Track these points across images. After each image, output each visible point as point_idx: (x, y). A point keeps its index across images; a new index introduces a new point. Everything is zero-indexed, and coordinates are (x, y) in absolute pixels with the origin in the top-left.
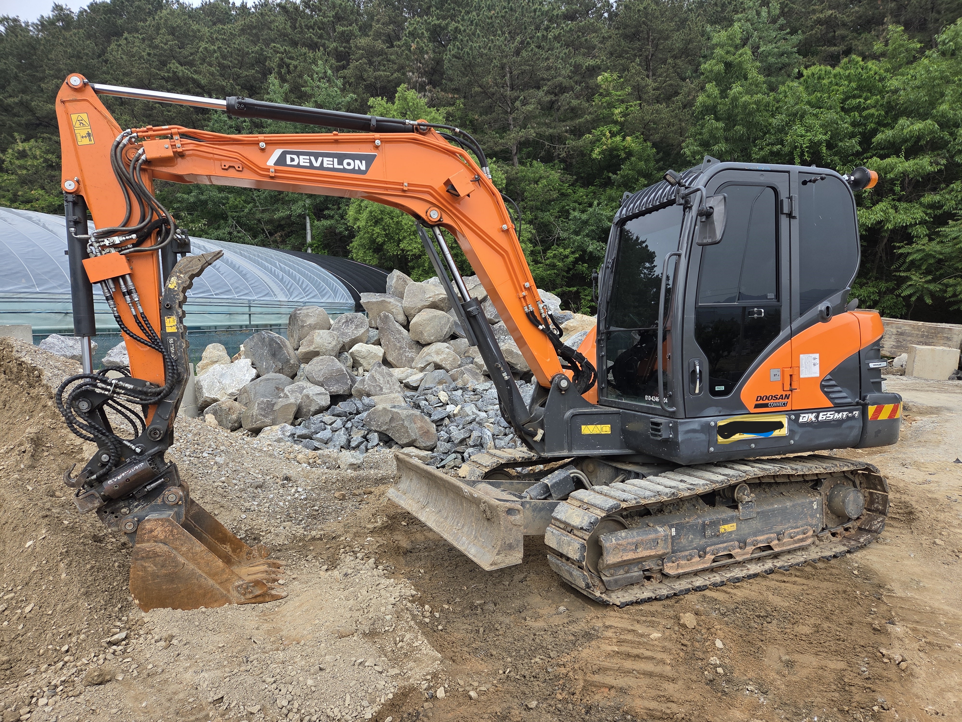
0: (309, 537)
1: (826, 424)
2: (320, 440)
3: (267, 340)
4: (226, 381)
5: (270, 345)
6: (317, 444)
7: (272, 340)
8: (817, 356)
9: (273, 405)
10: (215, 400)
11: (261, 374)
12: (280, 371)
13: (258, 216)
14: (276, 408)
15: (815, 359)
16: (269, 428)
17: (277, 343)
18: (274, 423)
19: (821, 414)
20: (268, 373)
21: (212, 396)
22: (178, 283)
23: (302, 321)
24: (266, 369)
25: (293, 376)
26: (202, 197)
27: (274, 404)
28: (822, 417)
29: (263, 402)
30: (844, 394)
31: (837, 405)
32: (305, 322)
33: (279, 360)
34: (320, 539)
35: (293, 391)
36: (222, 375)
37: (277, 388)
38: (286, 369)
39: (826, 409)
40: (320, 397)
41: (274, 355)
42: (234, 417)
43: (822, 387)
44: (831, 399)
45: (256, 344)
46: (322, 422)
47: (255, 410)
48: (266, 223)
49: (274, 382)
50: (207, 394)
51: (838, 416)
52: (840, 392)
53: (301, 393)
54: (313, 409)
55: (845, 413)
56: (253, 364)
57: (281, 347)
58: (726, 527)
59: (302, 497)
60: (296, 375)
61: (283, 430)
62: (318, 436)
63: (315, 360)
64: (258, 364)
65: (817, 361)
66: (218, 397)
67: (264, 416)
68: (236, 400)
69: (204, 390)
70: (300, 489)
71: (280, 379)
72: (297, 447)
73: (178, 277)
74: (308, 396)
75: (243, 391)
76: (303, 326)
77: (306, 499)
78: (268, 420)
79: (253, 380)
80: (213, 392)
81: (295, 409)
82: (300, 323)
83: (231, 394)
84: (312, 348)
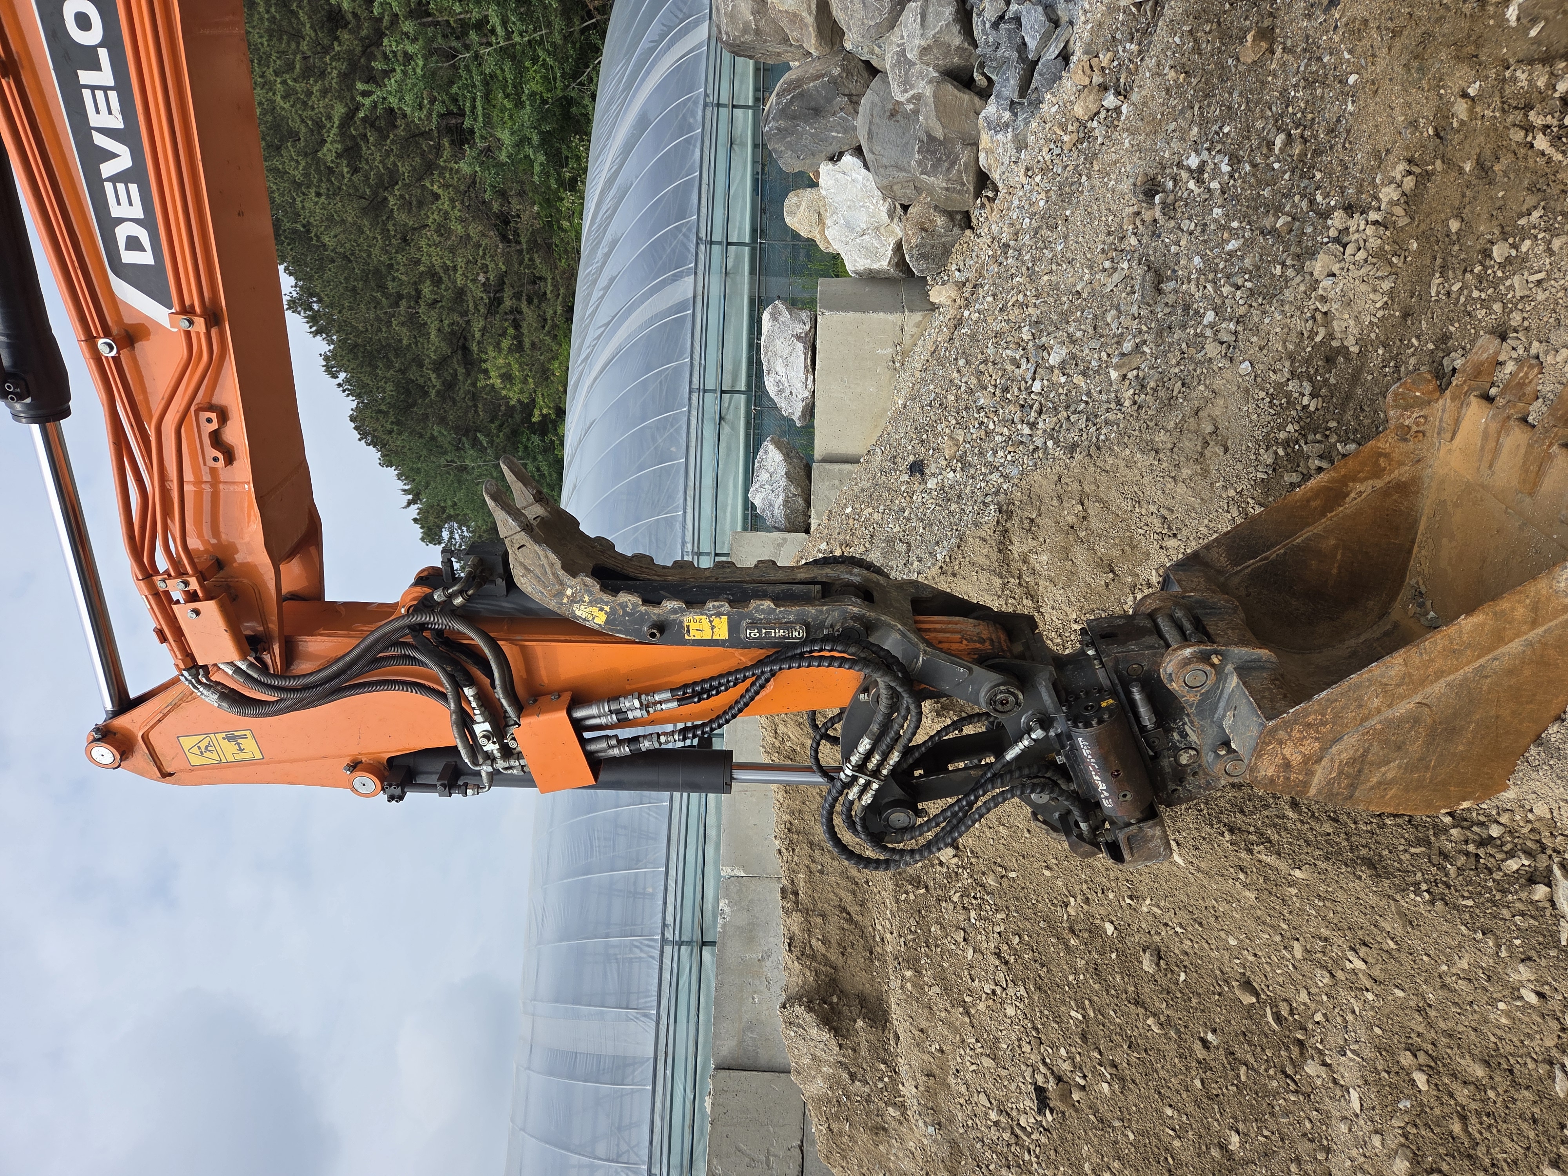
0: (1399, 211)
2: (1046, 39)
3: (782, 123)
4: (862, 221)
5: (794, 118)
6: (1053, 51)
7: (783, 113)
9: (931, 138)
10: (899, 247)
11: (855, 144)
12: (854, 101)
13: (558, 38)
14: (939, 133)
16: (982, 156)
17: (791, 102)
18: (974, 144)
20: (855, 128)
21: (890, 253)
22: (591, 603)
23: (745, 31)
24: (845, 131)
25: (872, 71)
26: (536, 139)
27: (929, 136)
29: (919, 163)
32: (746, 25)
33: (829, 101)
34: (1424, 178)
35: (906, 84)
36: (849, 227)
37: (893, 114)
38: (852, 87)
40: (930, 17)
41: (818, 112)
42: (940, 221)
45: (790, 146)
46: (995, 25)
47: (938, 182)
48: (569, 22)
49: (877, 120)
50: (883, 263)
53: (912, 64)
54: (957, 40)
56: (831, 159)
57: (801, 95)
59: (1225, 168)
60: (867, 63)
61: (998, 127)
62: (1032, 44)
63: (837, 13)
64: (834, 148)
66: (892, 241)
67: (953, 164)
68: (905, 208)
69: (875, 266)
70: (1193, 162)
71: (873, 105)
72: (1049, 108)
73: (573, 600)
74: (925, 51)
75: (887, 191)
76: (758, 32)
77: (1235, 160)
78: (965, 157)
79: (866, 166)
80: (882, 250)
81: (949, 88)
82: (748, 38)
83: (891, 214)
84: (810, 20)
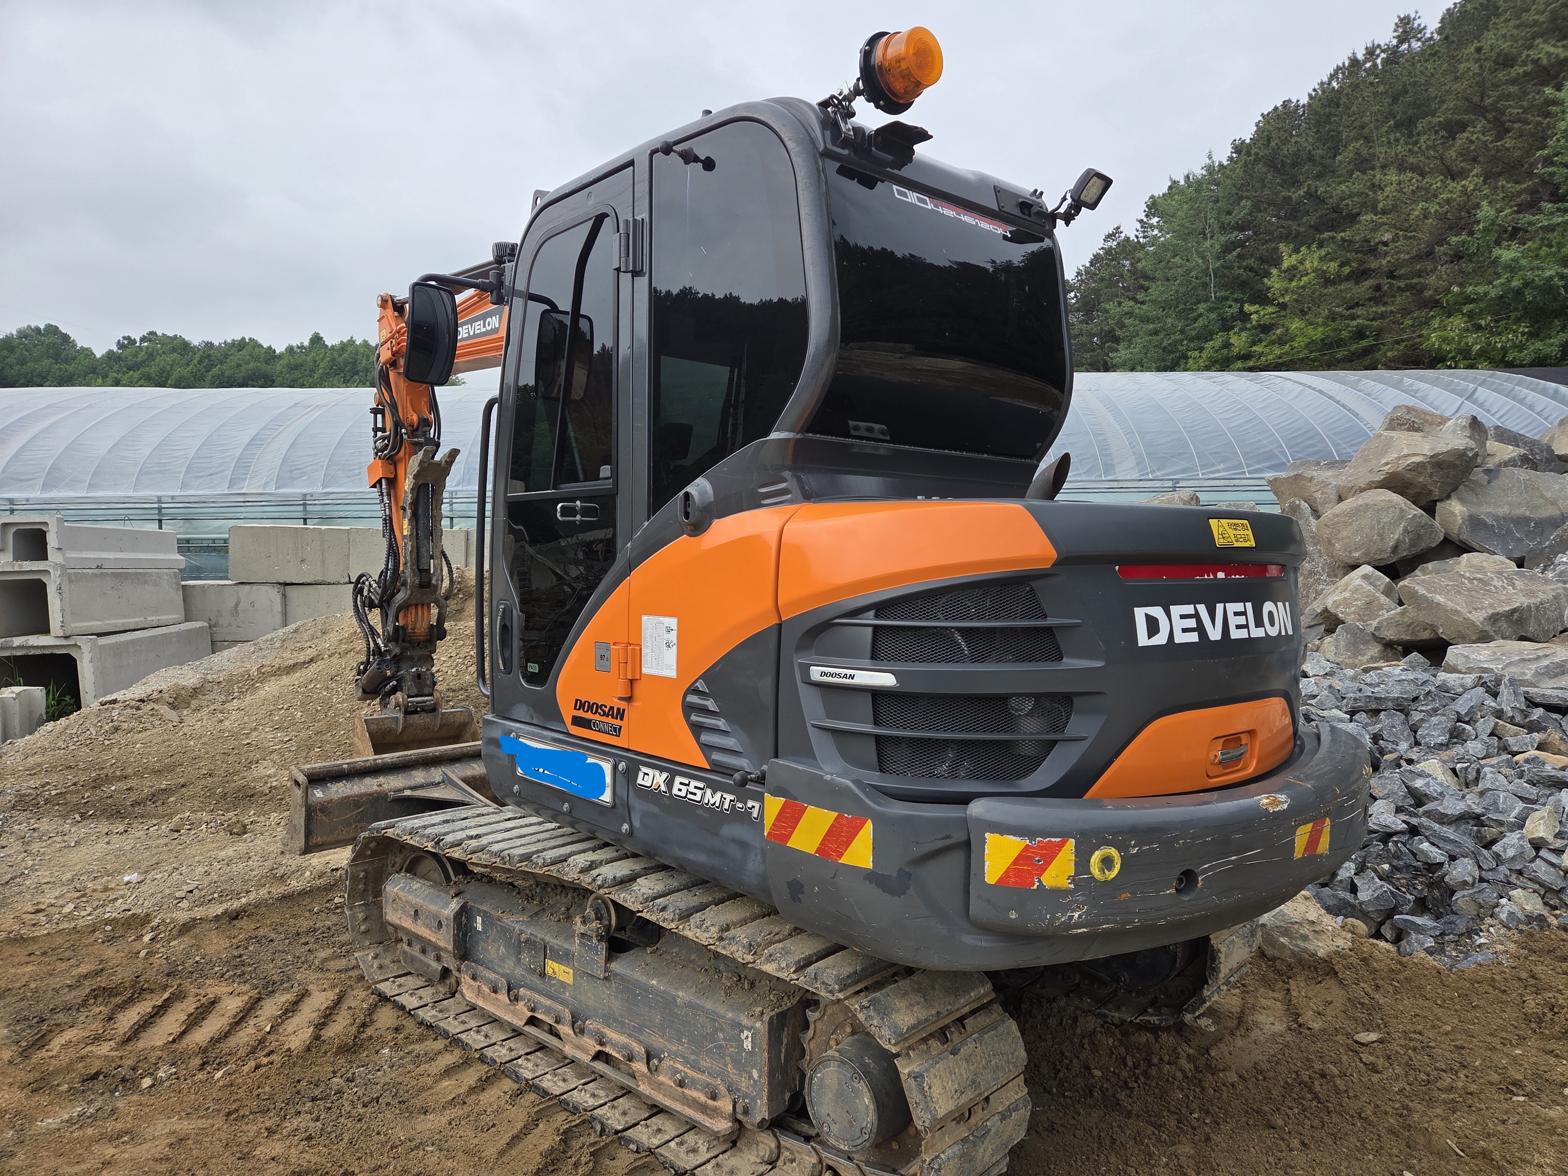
1: (684, 806)
8: (672, 622)
15: (669, 630)
19: (678, 779)
28: (679, 788)
30: (729, 742)
31: (718, 768)
39: (690, 771)
43: (689, 709)
44: (707, 748)
51: (713, 798)
52: (725, 733)
55: (729, 797)
58: (556, 966)
65: (673, 637)
